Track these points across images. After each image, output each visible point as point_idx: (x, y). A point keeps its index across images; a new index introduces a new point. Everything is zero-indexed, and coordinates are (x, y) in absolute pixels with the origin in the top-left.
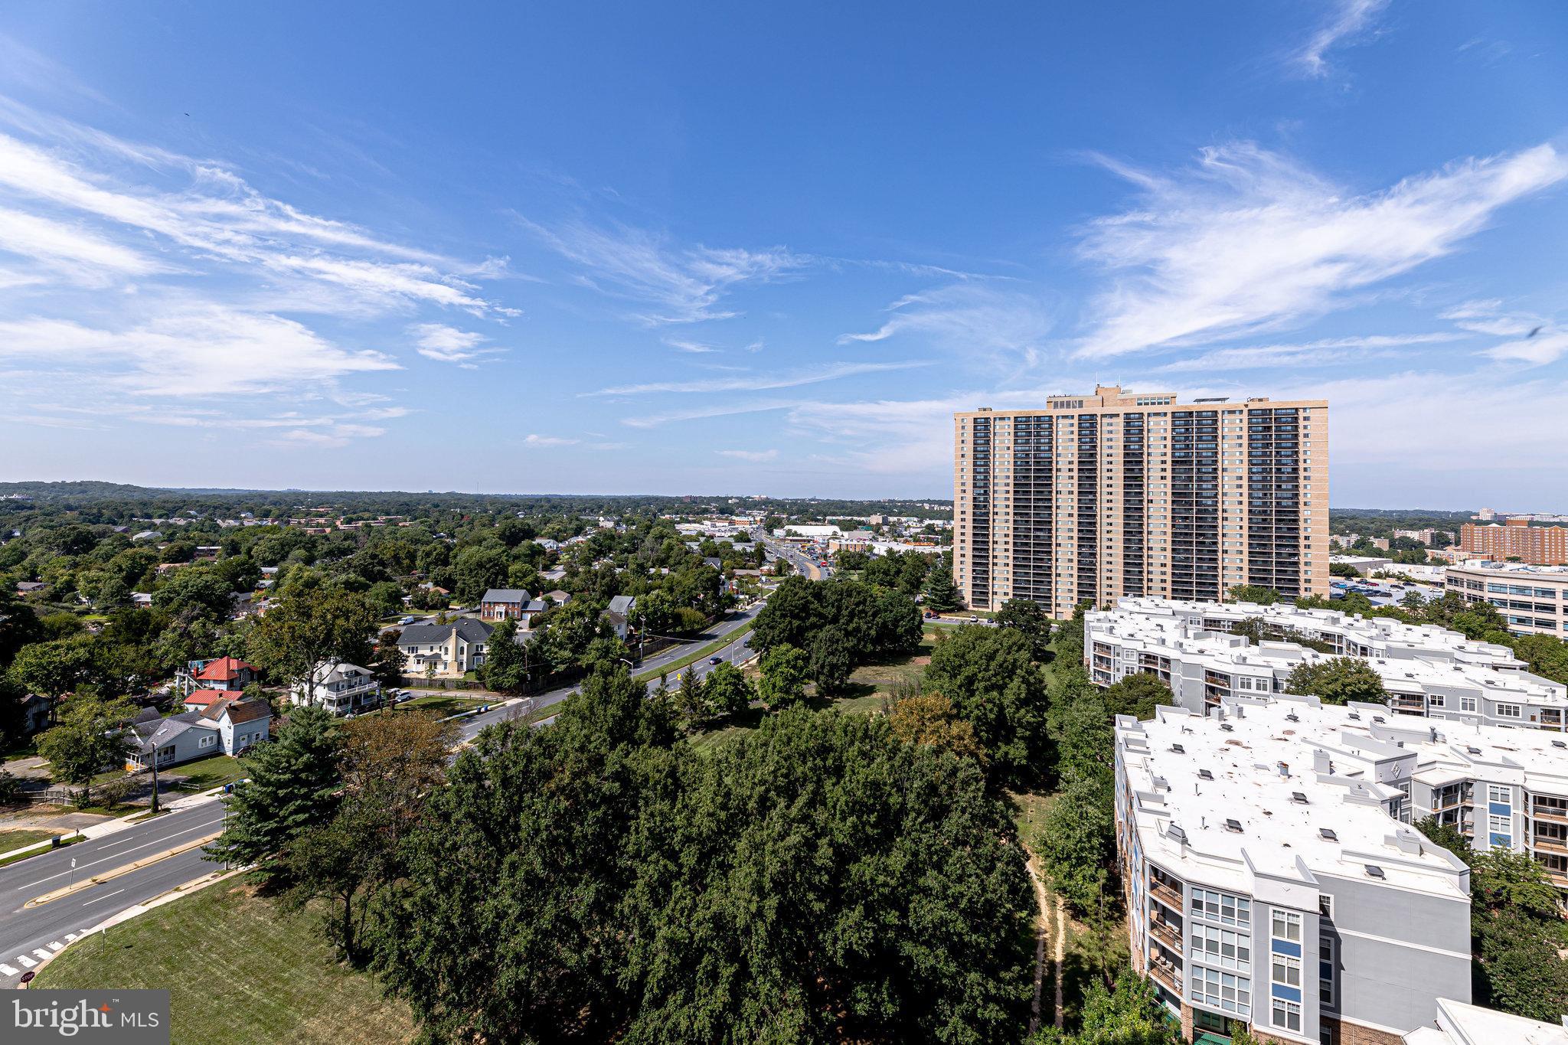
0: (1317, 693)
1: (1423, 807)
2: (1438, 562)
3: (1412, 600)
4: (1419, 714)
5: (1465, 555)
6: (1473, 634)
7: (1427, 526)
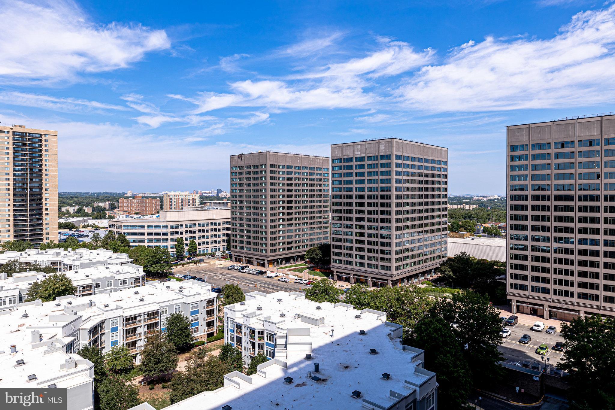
0: (41, 297)
1: (84, 341)
2: (111, 217)
3: (96, 238)
4: (91, 294)
5: (121, 213)
6: (115, 250)
7: (107, 200)
